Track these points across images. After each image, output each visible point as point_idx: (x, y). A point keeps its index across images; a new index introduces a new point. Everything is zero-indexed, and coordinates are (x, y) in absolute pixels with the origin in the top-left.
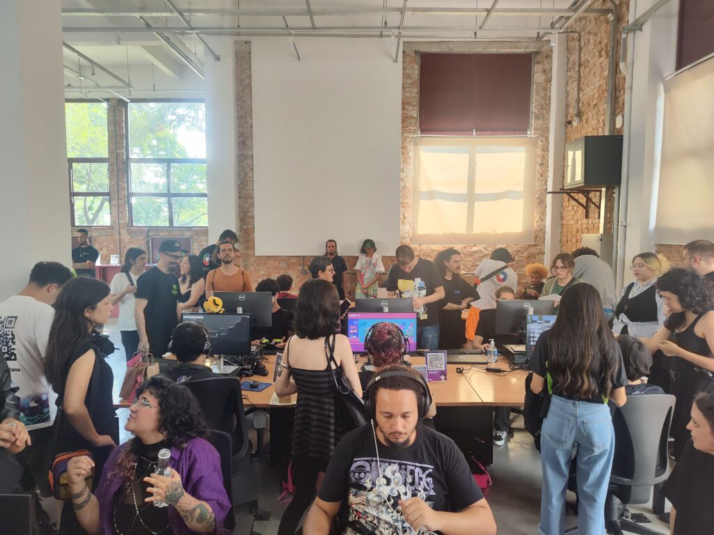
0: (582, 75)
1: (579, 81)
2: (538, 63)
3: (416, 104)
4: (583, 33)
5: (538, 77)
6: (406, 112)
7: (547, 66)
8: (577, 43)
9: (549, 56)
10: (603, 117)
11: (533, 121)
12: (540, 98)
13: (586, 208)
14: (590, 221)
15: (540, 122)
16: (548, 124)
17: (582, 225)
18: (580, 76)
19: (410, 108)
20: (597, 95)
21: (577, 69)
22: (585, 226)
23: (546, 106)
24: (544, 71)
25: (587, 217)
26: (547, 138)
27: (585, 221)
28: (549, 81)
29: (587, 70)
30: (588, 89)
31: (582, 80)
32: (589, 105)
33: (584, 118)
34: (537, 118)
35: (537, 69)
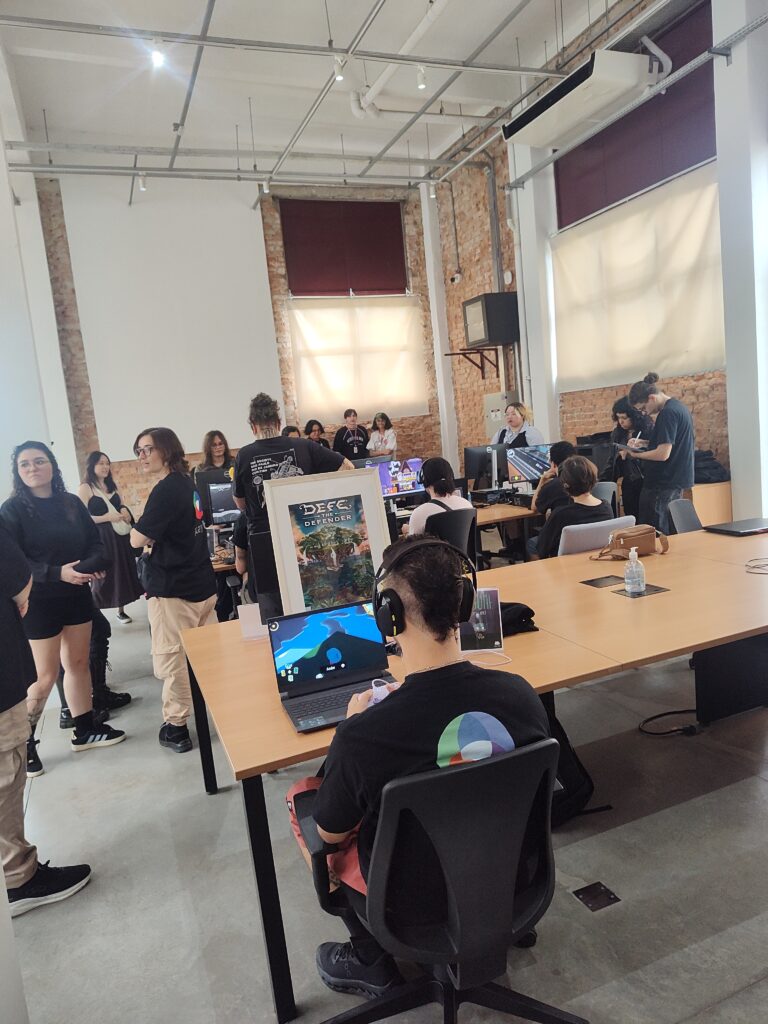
0: (458, 228)
1: (456, 234)
2: (408, 213)
3: (282, 260)
4: (454, 183)
5: (409, 230)
6: (272, 269)
7: (417, 218)
8: (449, 193)
9: (418, 206)
10: (489, 274)
11: (412, 281)
12: (414, 253)
13: (482, 368)
14: (487, 382)
15: (418, 279)
16: (426, 281)
17: (479, 387)
18: (456, 230)
19: (277, 264)
20: (479, 251)
21: (452, 221)
22: (482, 388)
23: (421, 262)
24: (415, 223)
25: (483, 378)
26: (427, 297)
27: (481, 382)
28: (420, 234)
29: (464, 223)
30: (466, 245)
31: (460, 234)
32: (471, 260)
33: (467, 274)
34: (414, 275)
35: (407, 220)
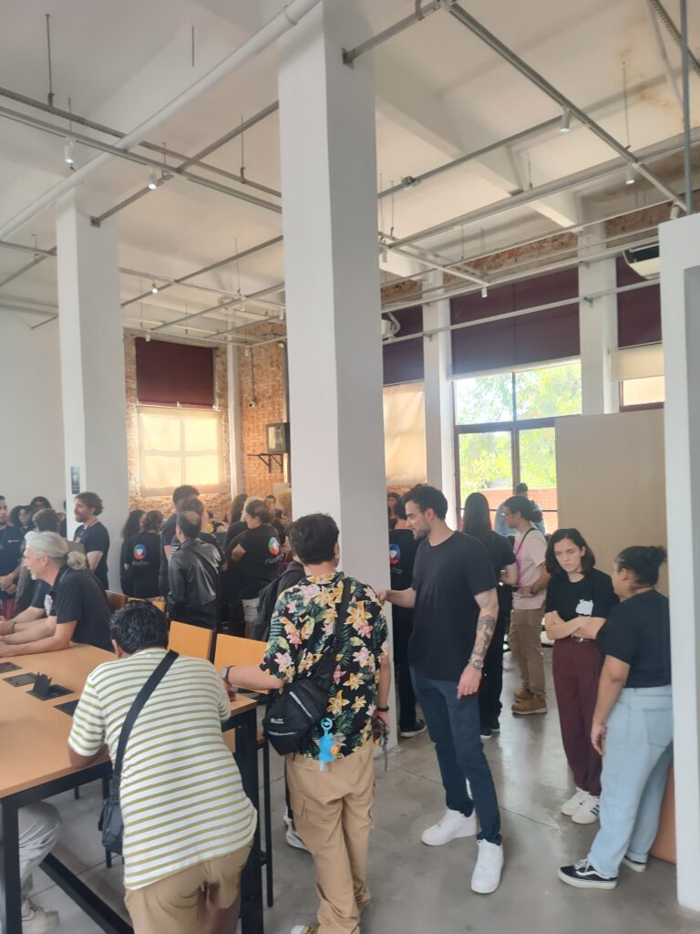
0: (255, 373)
1: (253, 376)
2: (217, 356)
3: (135, 378)
5: (218, 367)
6: (128, 384)
7: (223, 360)
9: (225, 352)
11: (217, 400)
12: (220, 382)
13: (269, 465)
14: (273, 475)
15: (222, 400)
16: (228, 402)
17: (265, 477)
18: (253, 373)
19: (131, 381)
20: (271, 391)
21: (250, 367)
22: (268, 478)
23: (225, 389)
24: (222, 363)
25: (270, 472)
26: (228, 413)
27: (267, 474)
28: (226, 370)
29: (261, 371)
30: (260, 385)
31: (256, 376)
32: (264, 395)
33: (261, 403)
34: (220, 397)
35: (217, 361)
